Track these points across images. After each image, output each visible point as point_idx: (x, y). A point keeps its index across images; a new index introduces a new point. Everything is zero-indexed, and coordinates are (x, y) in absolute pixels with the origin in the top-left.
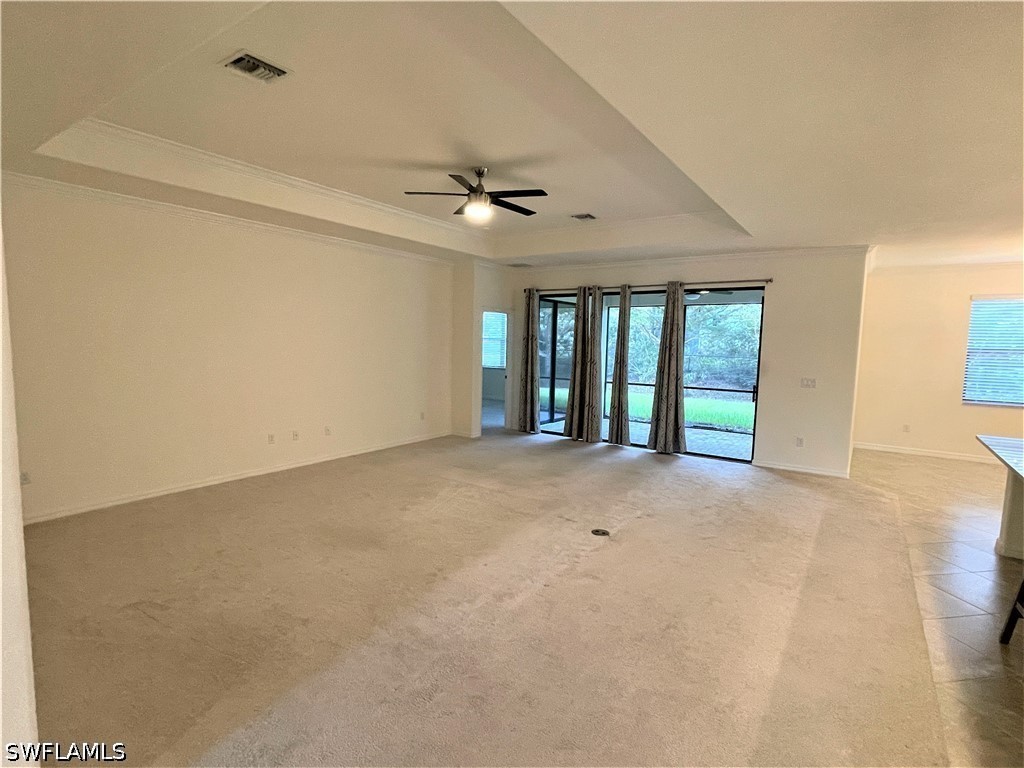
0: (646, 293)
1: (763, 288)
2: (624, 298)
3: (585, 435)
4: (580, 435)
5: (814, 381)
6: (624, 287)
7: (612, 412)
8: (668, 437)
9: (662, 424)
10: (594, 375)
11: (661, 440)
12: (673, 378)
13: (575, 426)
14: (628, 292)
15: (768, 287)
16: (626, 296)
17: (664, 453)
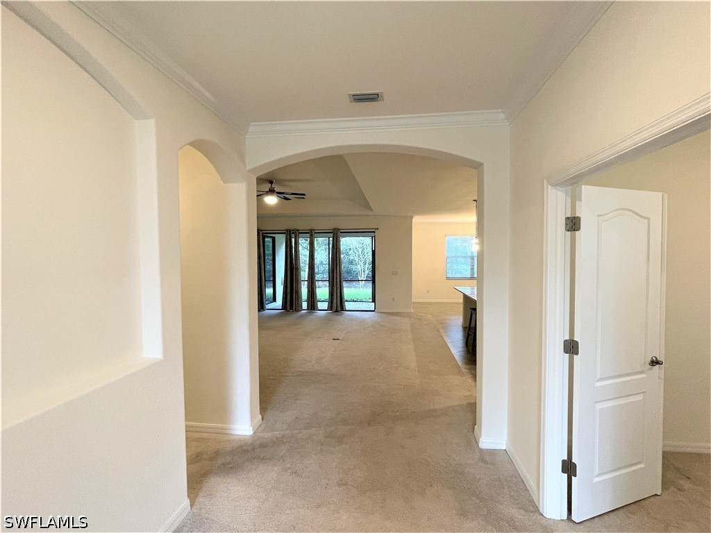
0: (323, 233)
1: (374, 232)
2: (312, 235)
3: (294, 307)
4: (291, 308)
5: (397, 272)
6: (311, 230)
7: (308, 298)
8: (337, 304)
9: (335, 297)
10: (298, 275)
11: (335, 305)
12: (338, 274)
13: (288, 304)
14: (313, 232)
15: (376, 231)
16: (312, 234)
17: (336, 311)
